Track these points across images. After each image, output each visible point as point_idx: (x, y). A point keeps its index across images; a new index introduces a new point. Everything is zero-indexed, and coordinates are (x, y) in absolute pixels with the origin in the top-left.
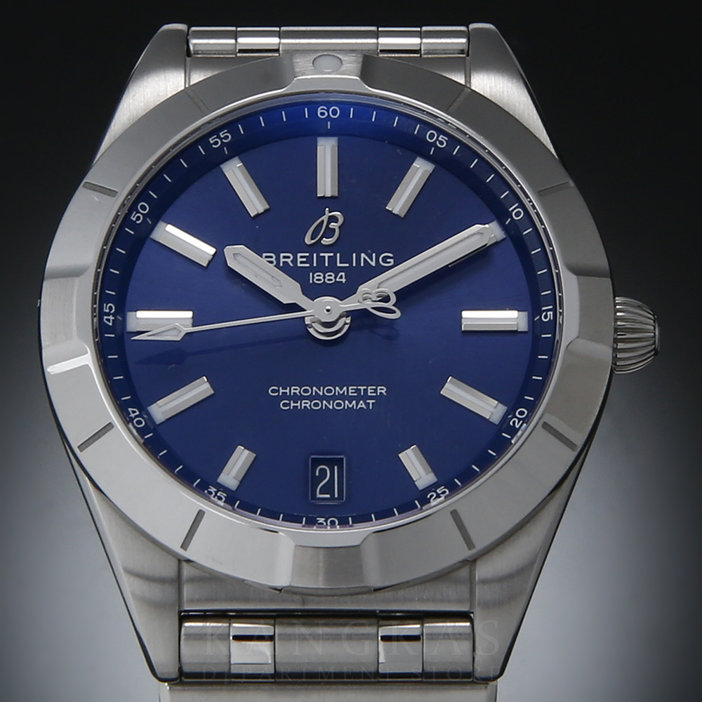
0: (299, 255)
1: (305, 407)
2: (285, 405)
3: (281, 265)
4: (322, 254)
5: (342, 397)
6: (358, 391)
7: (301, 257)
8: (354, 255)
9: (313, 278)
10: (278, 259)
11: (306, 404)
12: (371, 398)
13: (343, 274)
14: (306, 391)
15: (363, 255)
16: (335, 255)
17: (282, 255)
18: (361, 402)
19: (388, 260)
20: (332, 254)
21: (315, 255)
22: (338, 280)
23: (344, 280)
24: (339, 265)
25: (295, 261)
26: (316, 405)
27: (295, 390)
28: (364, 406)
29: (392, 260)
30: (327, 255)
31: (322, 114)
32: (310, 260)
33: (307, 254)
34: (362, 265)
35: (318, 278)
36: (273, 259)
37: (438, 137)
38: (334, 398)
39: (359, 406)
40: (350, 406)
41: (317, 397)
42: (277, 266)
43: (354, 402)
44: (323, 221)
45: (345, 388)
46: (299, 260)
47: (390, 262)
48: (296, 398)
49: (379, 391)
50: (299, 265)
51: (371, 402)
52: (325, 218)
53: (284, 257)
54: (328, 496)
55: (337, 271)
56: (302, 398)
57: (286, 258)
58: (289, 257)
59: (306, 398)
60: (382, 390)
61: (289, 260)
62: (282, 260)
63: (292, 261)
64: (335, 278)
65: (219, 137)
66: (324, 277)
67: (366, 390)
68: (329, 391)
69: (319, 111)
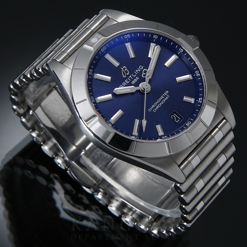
0: (125, 81)
2: (154, 111)
3: (125, 86)
4: (129, 77)
5: (162, 100)
6: (163, 96)
8: (135, 72)
9: (133, 83)
10: (123, 85)
11: (158, 107)
12: (167, 95)
14: (155, 105)
15: (136, 71)
16: (132, 75)
18: (166, 97)
19: (141, 67)
20: (131, 76)
21: (128, 78)
22: (137, 79)
23: (138, 78)
24: (134, 76)
25: (126, 83)
26: (159, 105)
27: (153, 106)
28: (167, 98)
29: (142, 67)
30: (130, 77)
31: (103, 50)
32: (128, 80)
33: (127, 80)
34: (138, 72)
36: (122, 86)
37: (127, 36)
38: (161, 101)
40: (165, 100)
41: (158, 104)
42: (124, 86)
43: (165, 99)
44: (123, 71)
45: (161, 98)
46: (127, 82)
47: (142, 68)
48: (155, 108)
49: (167, 93)
50: (128, 83)
51: (168, 96)
52: (123, 70)
54: (179, 120)
55: (135, 78)
57: (124, 84)
59: (156, 106)
60: (167, 92)
61: (125, 84)
62: (124, 85)
64: (136, 79)
65: (90, 72)
66: (134, 81)
67: (165, 95)
68: (159, 101)
69: (102, 50)
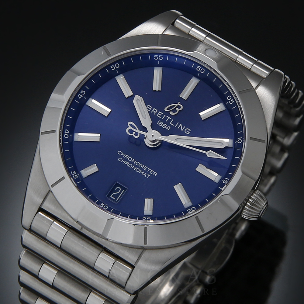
0: (160, 112)
1: (126, 164)
2: (120, 159)
4: (167, 116)
5: (141, 168)
6: (147, 169)
7: (160, 113)
8: (178, 123)
12: (150, 174)
13: (170, 127)
14: (130, 159)
15: (181, 125)
16: (171, 120)
17: (154, 109)
18: (146, 174)
19: (188, 132)
20: (170, 118)
21: (165, 115)
22: (167, 128)
23: (168, 129)
24: (170, 123)
25: (157, 113)
26: (130, 166)
27: (127, 157)
28: (146, 176)
29: (189, 132)
31: (198, 69)
32: (162, 116)
33: (162, 114)
34: (178, 128)
35: (160, 124)
36: (150, 109)
37: (231, 99)
38: (138, 167)
39: (144, 175)
40: (141, 173)
41: (133, 163)
42: (150, 112)
43: (143, 172)
45: (144, 166)
46: (159, 114)
47: (188, 133)
48: (125, 159)
49: (154, 174)
50: (157, 116)
51: (149, 175)
52: (176, 105)
53: (154, 110)
54: (114, 199)
55: (168, 125)
56: (127, 160)
57: (155, 111)
58: (156, 111)
60: (155, 174)
62: (153, 111)
63: (156, 113)
64: (166, 127)
65: (158, 56)
66: (163, 125)
67: (150, 171)
68: (138, 164)
69: (198, 67)
